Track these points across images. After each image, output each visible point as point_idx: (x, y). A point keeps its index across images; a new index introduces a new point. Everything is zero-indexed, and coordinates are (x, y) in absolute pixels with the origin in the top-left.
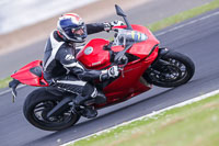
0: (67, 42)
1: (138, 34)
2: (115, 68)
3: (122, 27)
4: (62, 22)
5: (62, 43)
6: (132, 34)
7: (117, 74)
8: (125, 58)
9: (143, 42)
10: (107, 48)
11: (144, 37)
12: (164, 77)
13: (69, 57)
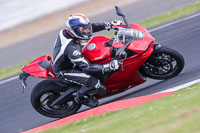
0: (75, 39)
1: (136, 32)
2: (116, 62)
3: (121, 25)
4: (71, 22)
5: (70, 40)
6: (131, 32)
7: (117, 67)
8: (124, 53)
9: (141, 39)
10: (108, 45)
11: (141, 35)
12: (157, 70)
13: (76, 53)
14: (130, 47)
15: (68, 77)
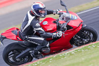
2: (61, 32)
5: (34, 17)
6: (70, 16)
9: (76, 20)
10: (55, 22)
12: (82, 40)
13: (38, 25)
14: (69, 24)
15: (31, 40)
